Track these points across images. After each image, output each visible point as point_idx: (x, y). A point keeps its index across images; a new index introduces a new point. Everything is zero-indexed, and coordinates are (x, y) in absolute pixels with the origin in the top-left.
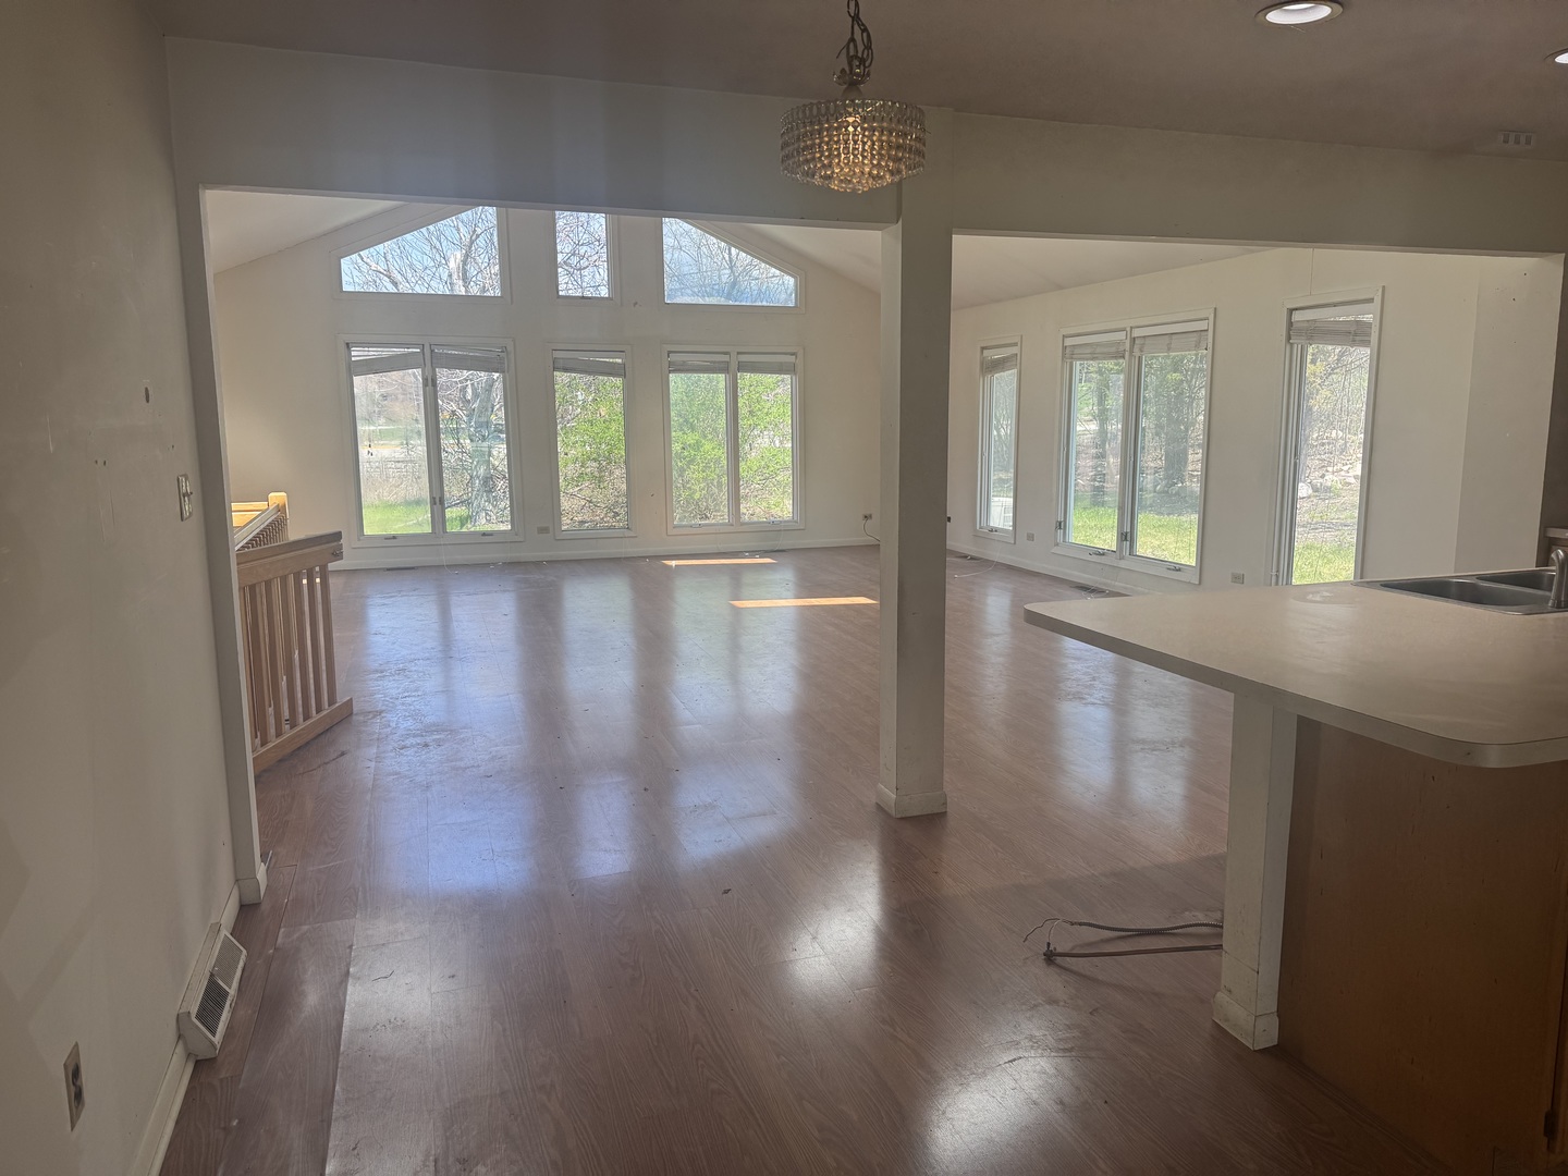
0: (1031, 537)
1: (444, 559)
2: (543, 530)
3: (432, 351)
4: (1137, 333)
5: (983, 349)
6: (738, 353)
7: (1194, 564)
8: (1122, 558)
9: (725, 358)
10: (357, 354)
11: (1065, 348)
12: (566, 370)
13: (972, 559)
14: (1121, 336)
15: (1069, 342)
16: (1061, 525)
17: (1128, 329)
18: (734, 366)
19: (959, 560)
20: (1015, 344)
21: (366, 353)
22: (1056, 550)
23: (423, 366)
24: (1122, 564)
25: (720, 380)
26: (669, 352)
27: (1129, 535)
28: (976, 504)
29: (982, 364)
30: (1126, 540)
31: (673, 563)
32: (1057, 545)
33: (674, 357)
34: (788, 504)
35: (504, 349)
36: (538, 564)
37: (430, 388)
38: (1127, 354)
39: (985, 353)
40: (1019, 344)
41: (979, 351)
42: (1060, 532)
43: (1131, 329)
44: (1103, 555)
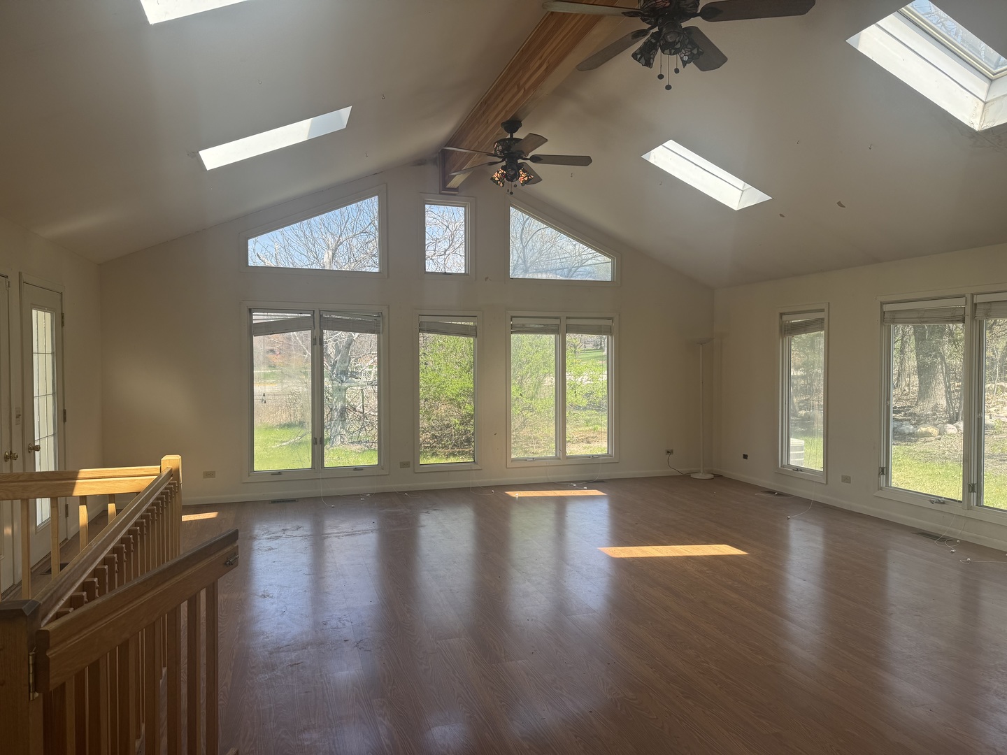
0: (846, 479)
1: (321, 491)
2: (405, 465)
3: (321, 316)
4: (978, 299)
5: (781, 314)
6: (567, 318)
8: (970, 508)
9: (557, 322)
10: (258, 318)
11: (883, 313)
12: (429, 331)
13: (780, 494)
14: (961, 302)
15: (887, 308)
16: (884, 471)
17: (969, 296)
18: (563, 328)
19: (763, 495)
20: (823, 310)
21: (265, 317)
22: (878, 493)
23: (313, 328)
24: (970, 514)
25: (549, 339)
26: (512, 317)
27: (976, 486)
28: (775, 445)
29: (781, 327)
30: (973, 491)
31: (516, 494)
32: (881, 489)
33: (515, 321)
34: (605, 445)
35: (380, 315)
36: (400, 494)
37: (317, 347)
38: (968, 319)
39: (785, 318)
40: (826, 310)
41: (778, 315)
42: (883, 478)
43: (972, 295)
44: (944, 503)
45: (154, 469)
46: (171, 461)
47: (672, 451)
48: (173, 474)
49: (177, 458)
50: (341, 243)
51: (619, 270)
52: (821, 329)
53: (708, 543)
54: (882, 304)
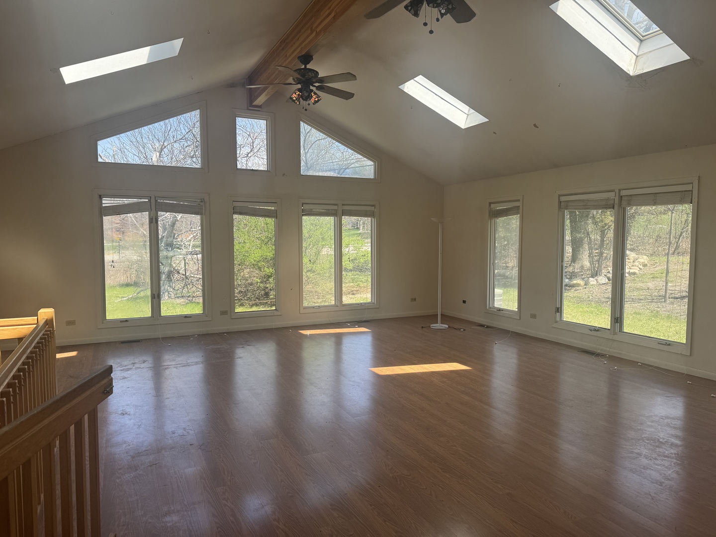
0: (533, 316)
1: (159, 334)
2: (224, 313)
3: (156, 201)
4: (623, 193)
5: (490, 203)
6: (343, 205)
7: (684, 341)
8: (615, 333)
9: (335, 207)
10: (107, 202)
11: (560, 202)
12: (241, 213)
13: (488, 327)
15: (563, 199)
16: (559, 310)
17: (617, 191)
18: (340, 212)
19: (479, 328)
20: (519, 200)
21: (112, 202)
22: (555, 325)
23: (150, 210)
24: (615, 337)
25: (329, 221)
26: (303, 204)
27: (619, 319)
28: (485, 294)
29: (490, 212)
30: (617, 322)
31: (308, 332)
32: (556, 322)
33: (306, 207)
34: (369, 295)
35: (202, 200)
36: (221, 335)
37: (154, 224)
38: (616, 206)
39: (492, 206)
40: (521, 200)
41: (488, 204)
42: (558, 314)
43: (620, 190)
44: (598, 331)
45: (33, 319)
46: (46, 313)
47: (415, 300)
48: (48, 322)
49: (51, 310)
50: (165, 147)
51: (379, 170)
52: (517, 213)
53: (445, 362)
54: (560, 196)
